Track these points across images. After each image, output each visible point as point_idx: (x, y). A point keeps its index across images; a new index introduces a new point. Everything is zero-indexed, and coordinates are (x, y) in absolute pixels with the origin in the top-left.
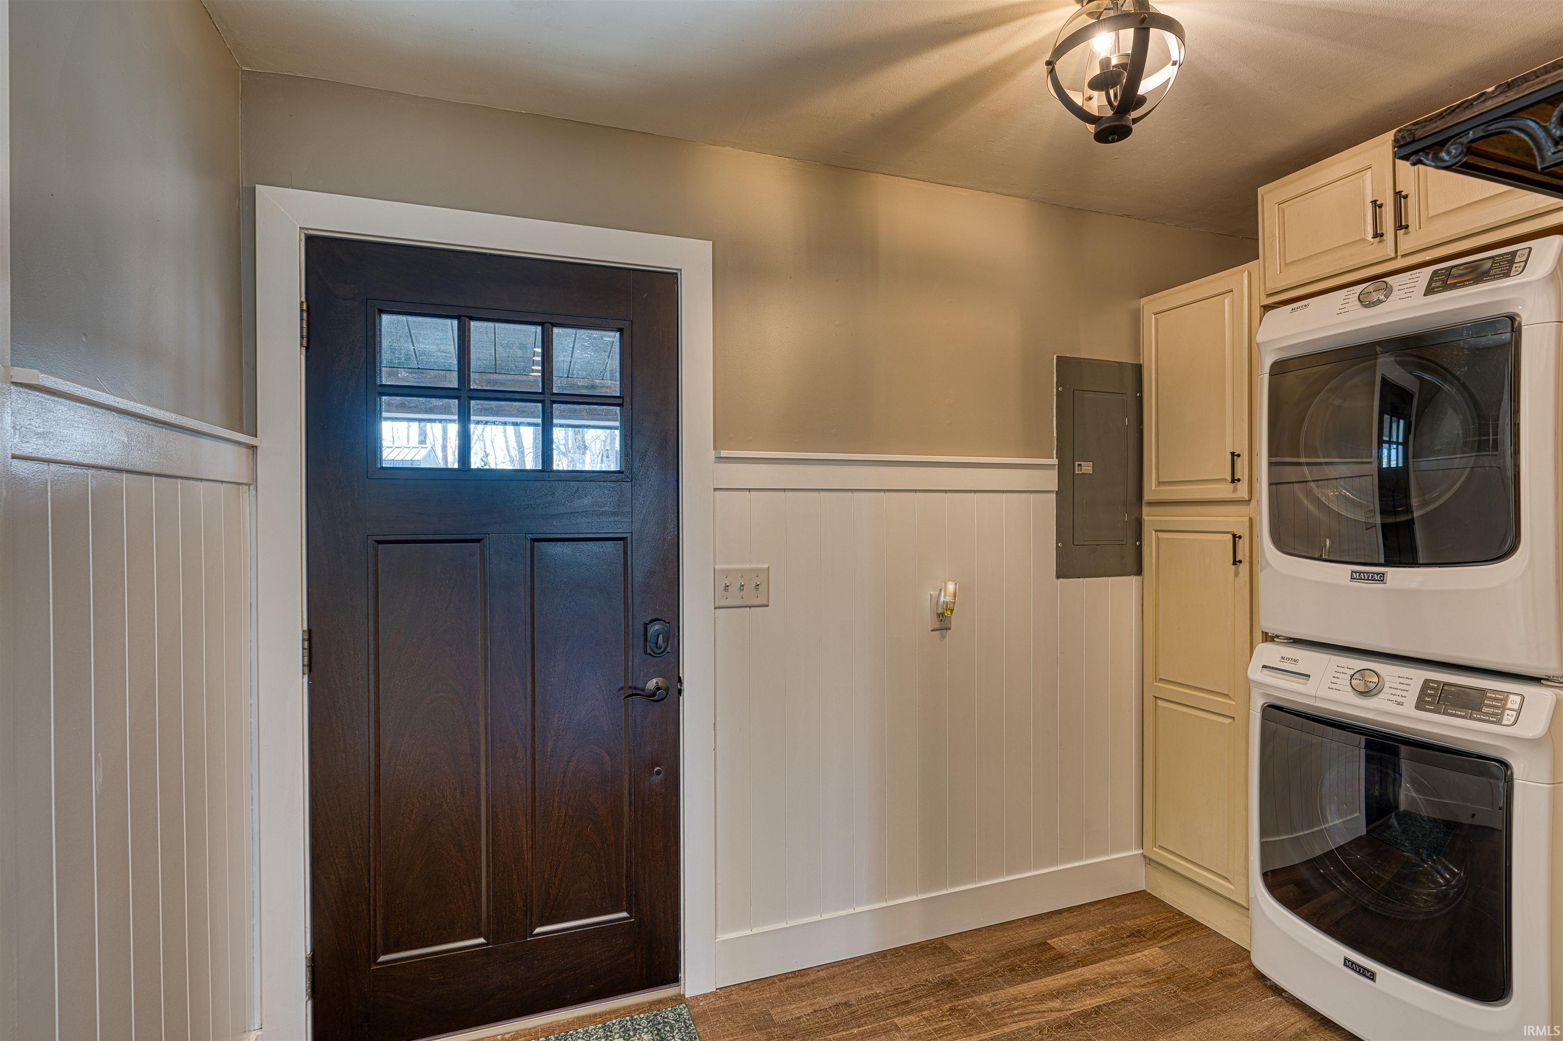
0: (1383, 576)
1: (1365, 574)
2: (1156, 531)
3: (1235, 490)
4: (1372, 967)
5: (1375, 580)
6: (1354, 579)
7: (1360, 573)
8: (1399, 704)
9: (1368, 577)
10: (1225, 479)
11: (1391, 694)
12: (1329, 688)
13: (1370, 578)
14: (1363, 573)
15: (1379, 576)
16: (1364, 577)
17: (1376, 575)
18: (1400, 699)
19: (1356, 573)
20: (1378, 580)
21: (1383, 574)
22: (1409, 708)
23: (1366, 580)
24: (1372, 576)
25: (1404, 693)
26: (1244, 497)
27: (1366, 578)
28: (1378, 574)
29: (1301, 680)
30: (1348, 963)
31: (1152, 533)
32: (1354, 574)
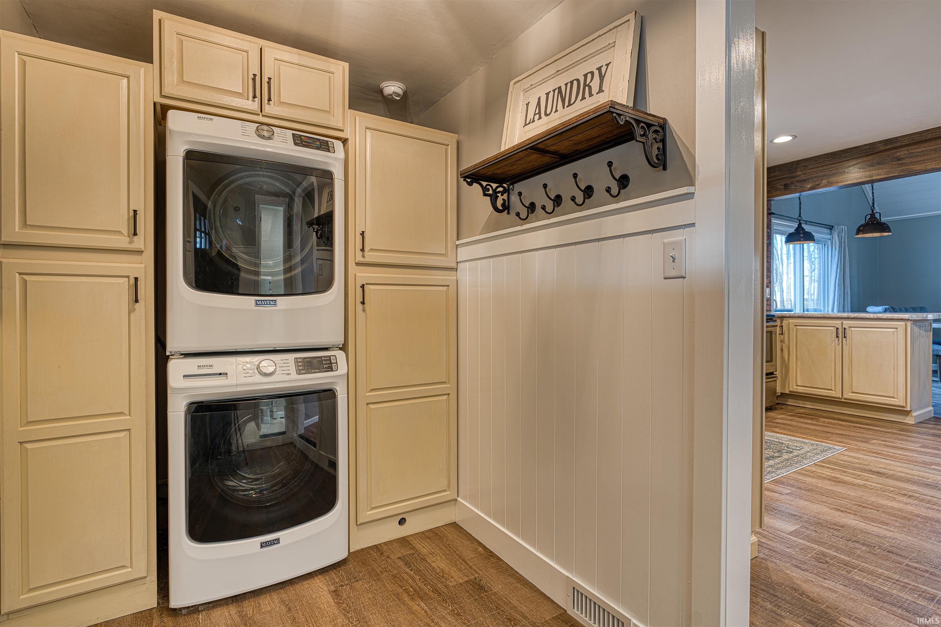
0: (276, 302)
1: (265, 302)
2: (20, 274)
3: (131, 242)
4: (272, 537)
5: (271, 305)
6: (258, 305)
7: (261, 301)
8: (288, 374)
9: (267, 303)
10: (120, 232)
11: (282, 370)
12: (244, 377)
13: (268, 304)
14: (264, 301)
15: (273, 302)
16: (265, 303)
17: (271, 302)
18: (288, 372)
19: (259, 301)
20: (273, 305)
21: (276, 301)
22: (294, 376)
23: (266, 305)
24: (269, 303)
25: (288, 368)
26: (141, 248)
27: (266, 304)
28: (272, 301)
29: (222, 378)
30: (263, 545)
31: (16, 274)
32: (257, 302)
